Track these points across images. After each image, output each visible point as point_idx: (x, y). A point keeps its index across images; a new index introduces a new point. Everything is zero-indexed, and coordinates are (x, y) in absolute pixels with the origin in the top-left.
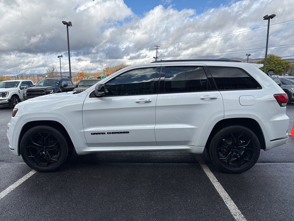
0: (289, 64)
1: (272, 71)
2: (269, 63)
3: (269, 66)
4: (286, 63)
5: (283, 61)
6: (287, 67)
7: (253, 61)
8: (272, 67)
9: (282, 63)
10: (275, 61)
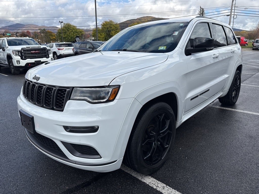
0: (83, 32)
1: (78, 38)
2: (68, 31)
3: (69, 33)
4: (80, 32)
5: (78, 30)
6: (81, 35)
7: (48, 28)
8: (71, 34)
9: (78, 31)
10: (72, 30)
